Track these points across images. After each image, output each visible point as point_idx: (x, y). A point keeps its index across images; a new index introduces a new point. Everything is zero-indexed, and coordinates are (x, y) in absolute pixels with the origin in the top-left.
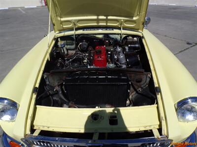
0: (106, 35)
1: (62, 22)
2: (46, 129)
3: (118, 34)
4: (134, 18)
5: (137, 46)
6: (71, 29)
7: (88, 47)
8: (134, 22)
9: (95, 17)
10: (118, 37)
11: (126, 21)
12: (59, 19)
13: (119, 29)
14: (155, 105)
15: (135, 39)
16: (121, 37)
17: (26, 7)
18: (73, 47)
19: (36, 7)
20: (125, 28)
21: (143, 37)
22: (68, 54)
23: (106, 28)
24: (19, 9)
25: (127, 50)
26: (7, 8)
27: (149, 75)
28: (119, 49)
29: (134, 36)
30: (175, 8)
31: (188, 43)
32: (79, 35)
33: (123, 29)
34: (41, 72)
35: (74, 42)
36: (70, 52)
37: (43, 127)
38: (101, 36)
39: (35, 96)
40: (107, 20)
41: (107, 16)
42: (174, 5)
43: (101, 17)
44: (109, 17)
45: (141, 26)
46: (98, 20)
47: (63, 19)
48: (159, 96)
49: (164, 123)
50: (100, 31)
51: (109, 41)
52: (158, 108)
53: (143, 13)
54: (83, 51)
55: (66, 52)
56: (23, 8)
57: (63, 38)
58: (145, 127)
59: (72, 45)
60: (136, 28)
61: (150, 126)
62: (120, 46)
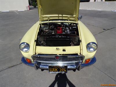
0: (62, 23)
1: (43, 17)
2: (40, 53)
3: (67, 23)
4: (74, 16)
5: (75, 27)
6: (47, 20)
7: (54, 28)
8: (74, 17)
9: (57, 15)
10: (67, 24)
11: (70, 17)
12: (42, 16)
13: (68, 20)
14: (79, 46)
15: (75, 25)
16: (68, 24)
17: (19, 11)
18: (47, 28)
19: (24, 10)
20: (70, 20)
21: (78, 24)
22: (45, 31)
23: (62, 20)
24: (15, 11)
25: (71, 29)
26: (8, 11)
27: (78, 37)
28: (67, 28)
29: (74, 23)
30: (100, 12)
31: (104, 29)
32: (50, 23)
33: (69, 20)
34: (37, 36)
35: (48, 26)
36: (46, 30)
37: (39, 52)
38: (60, 23)
39: (35, 43)
40: (62, 17)
41: (62, 15)
42: (100, 10)
43: (60, 15)
44: (63, 15)
45: (77, 19)
46: (59, 17)
47: (44, 16)
48: (81, 43)
49: (81, 51)
50: (59, 21)
51: (63, 26)
52: (80, 47)
53: (77, 14)
54: (52, 29)
55: (44, 30)
56: (17, 11)
57: (43, 24)
58: (75, 52)
59: (47, 27)
60: (75, 20)
61: (77, 52)
62: (68, 27)
